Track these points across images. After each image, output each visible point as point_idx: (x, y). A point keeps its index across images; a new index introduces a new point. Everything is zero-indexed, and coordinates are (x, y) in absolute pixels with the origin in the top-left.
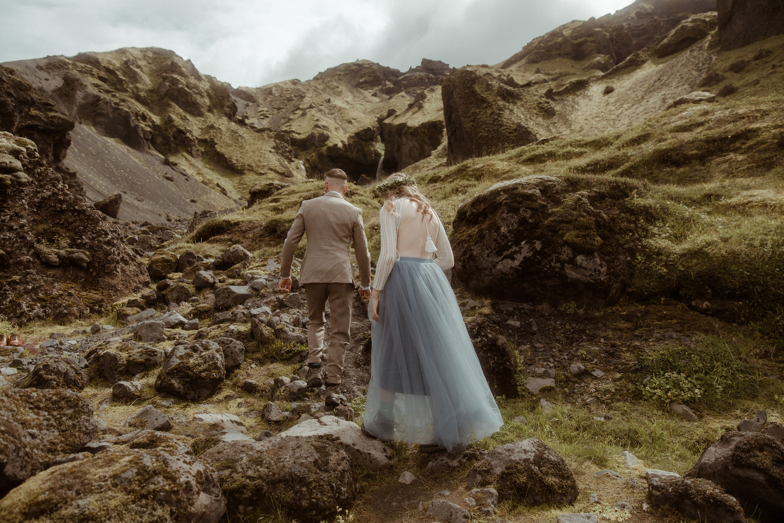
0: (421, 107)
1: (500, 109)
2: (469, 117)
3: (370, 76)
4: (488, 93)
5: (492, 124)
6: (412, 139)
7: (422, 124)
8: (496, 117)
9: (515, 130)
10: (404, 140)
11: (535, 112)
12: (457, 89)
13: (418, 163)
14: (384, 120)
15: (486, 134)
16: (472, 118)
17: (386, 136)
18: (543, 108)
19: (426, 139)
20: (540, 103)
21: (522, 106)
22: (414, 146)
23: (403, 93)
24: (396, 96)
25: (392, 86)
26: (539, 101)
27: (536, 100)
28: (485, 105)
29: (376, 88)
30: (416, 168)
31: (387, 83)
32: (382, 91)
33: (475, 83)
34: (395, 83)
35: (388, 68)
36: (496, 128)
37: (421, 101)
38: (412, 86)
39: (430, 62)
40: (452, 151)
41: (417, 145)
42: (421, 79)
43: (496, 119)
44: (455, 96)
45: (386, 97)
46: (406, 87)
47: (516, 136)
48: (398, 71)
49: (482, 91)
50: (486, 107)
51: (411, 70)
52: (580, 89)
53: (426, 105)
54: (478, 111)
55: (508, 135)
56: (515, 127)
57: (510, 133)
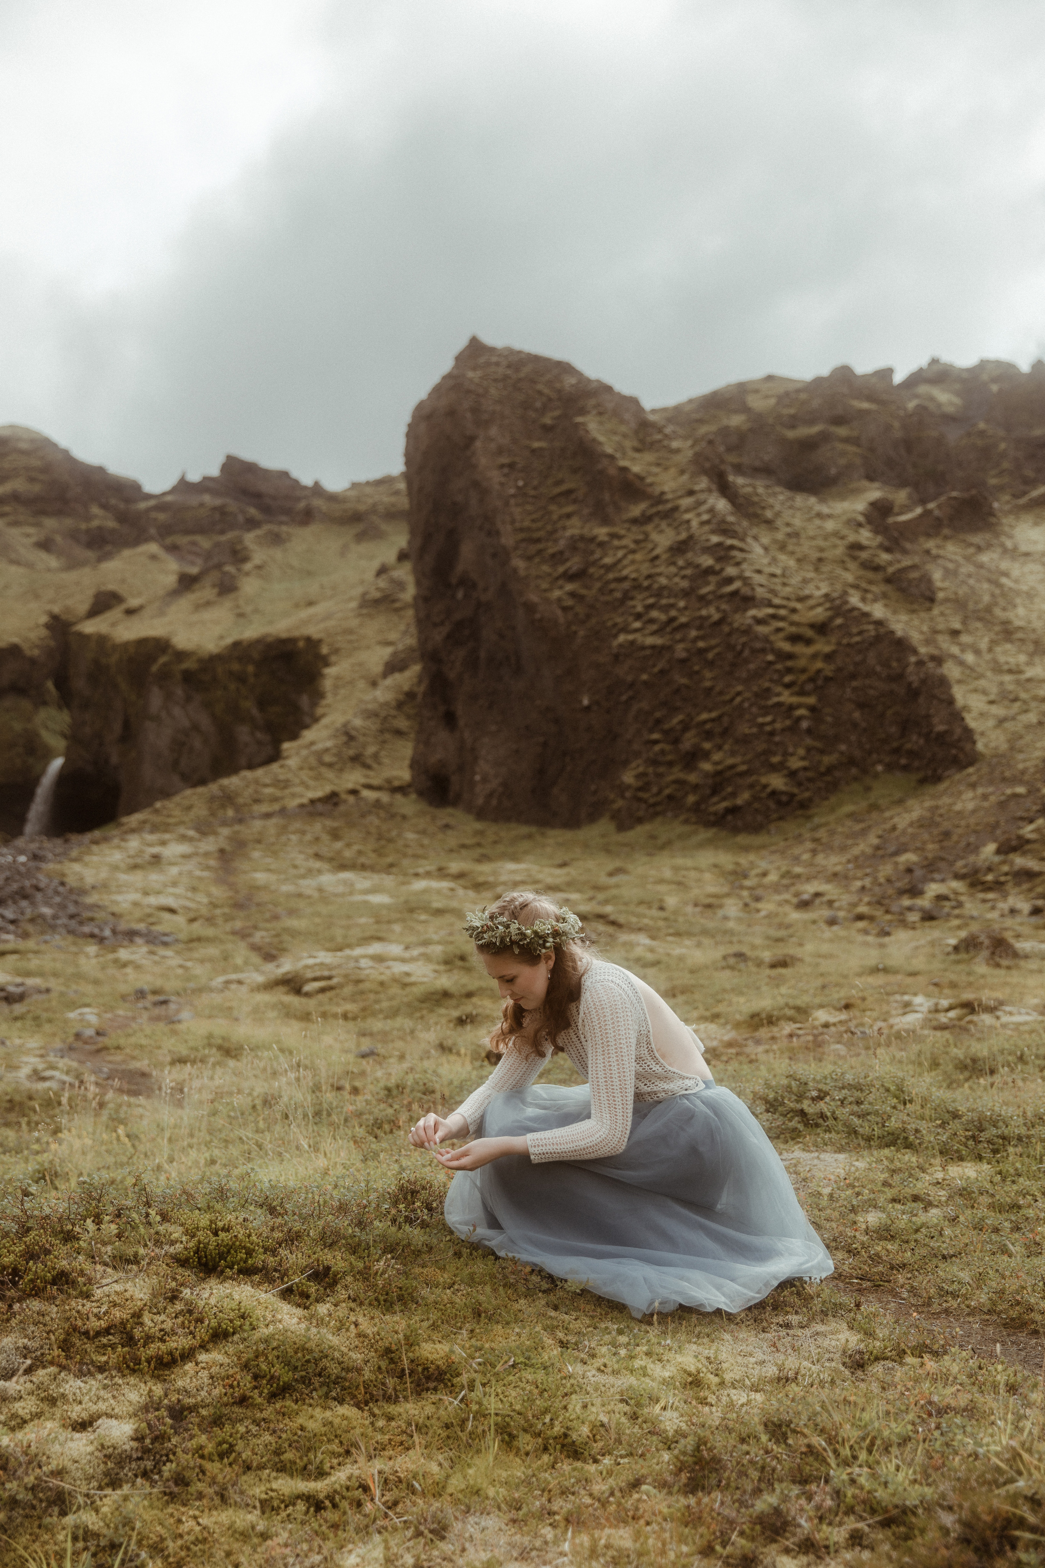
0: (227, 588)
1: (724, 529)
2: (557, 558)
3: (32, 480)
4: (649, 457)
5: (686, 594)
6: (188, 699)
7: (236, 644)
8: (707, 561)
9: (821, 628)
10: (156, 699)
11: (849, 577)
12: (493, 431)
13: (232, 782)
14: (74, 624)
15: (650, 641)
16: (574, 563)
17: (80, 684)
18: (877, 568)
19: (249, 705)
20: (856, 547)
21: (782, 547)
22: (196, 727)
23: (153, 547)
24: (127, 553)
25: (111, 524)
26: (852, 538)
27: (836, 534)
28: (636, 510)
29: (50, 523)
30: (228, 799)
31: (95, 510)
32: (73, 535)
33: (583, 412)
34: (123, 518)
35: (101, 470)
36: (712, 612)
37: (229, 568)
38: (187, 532)
39: (251, 468)
40: (450, 720)
41: (205, 722)
42: (221, 511)
43: (709, 571)
44: (483, 461)
45: (90, 554)
46: (165, 532)
47: (828, 657)
48: (135, 487)
49: (620, 448)
50: (644, 520)
51: (183, 485)
52: (976, 530)
53: (249, 586)
54: (601, 532)
55: (786, 647)
56: (819, 614)
57: (794, 639)
